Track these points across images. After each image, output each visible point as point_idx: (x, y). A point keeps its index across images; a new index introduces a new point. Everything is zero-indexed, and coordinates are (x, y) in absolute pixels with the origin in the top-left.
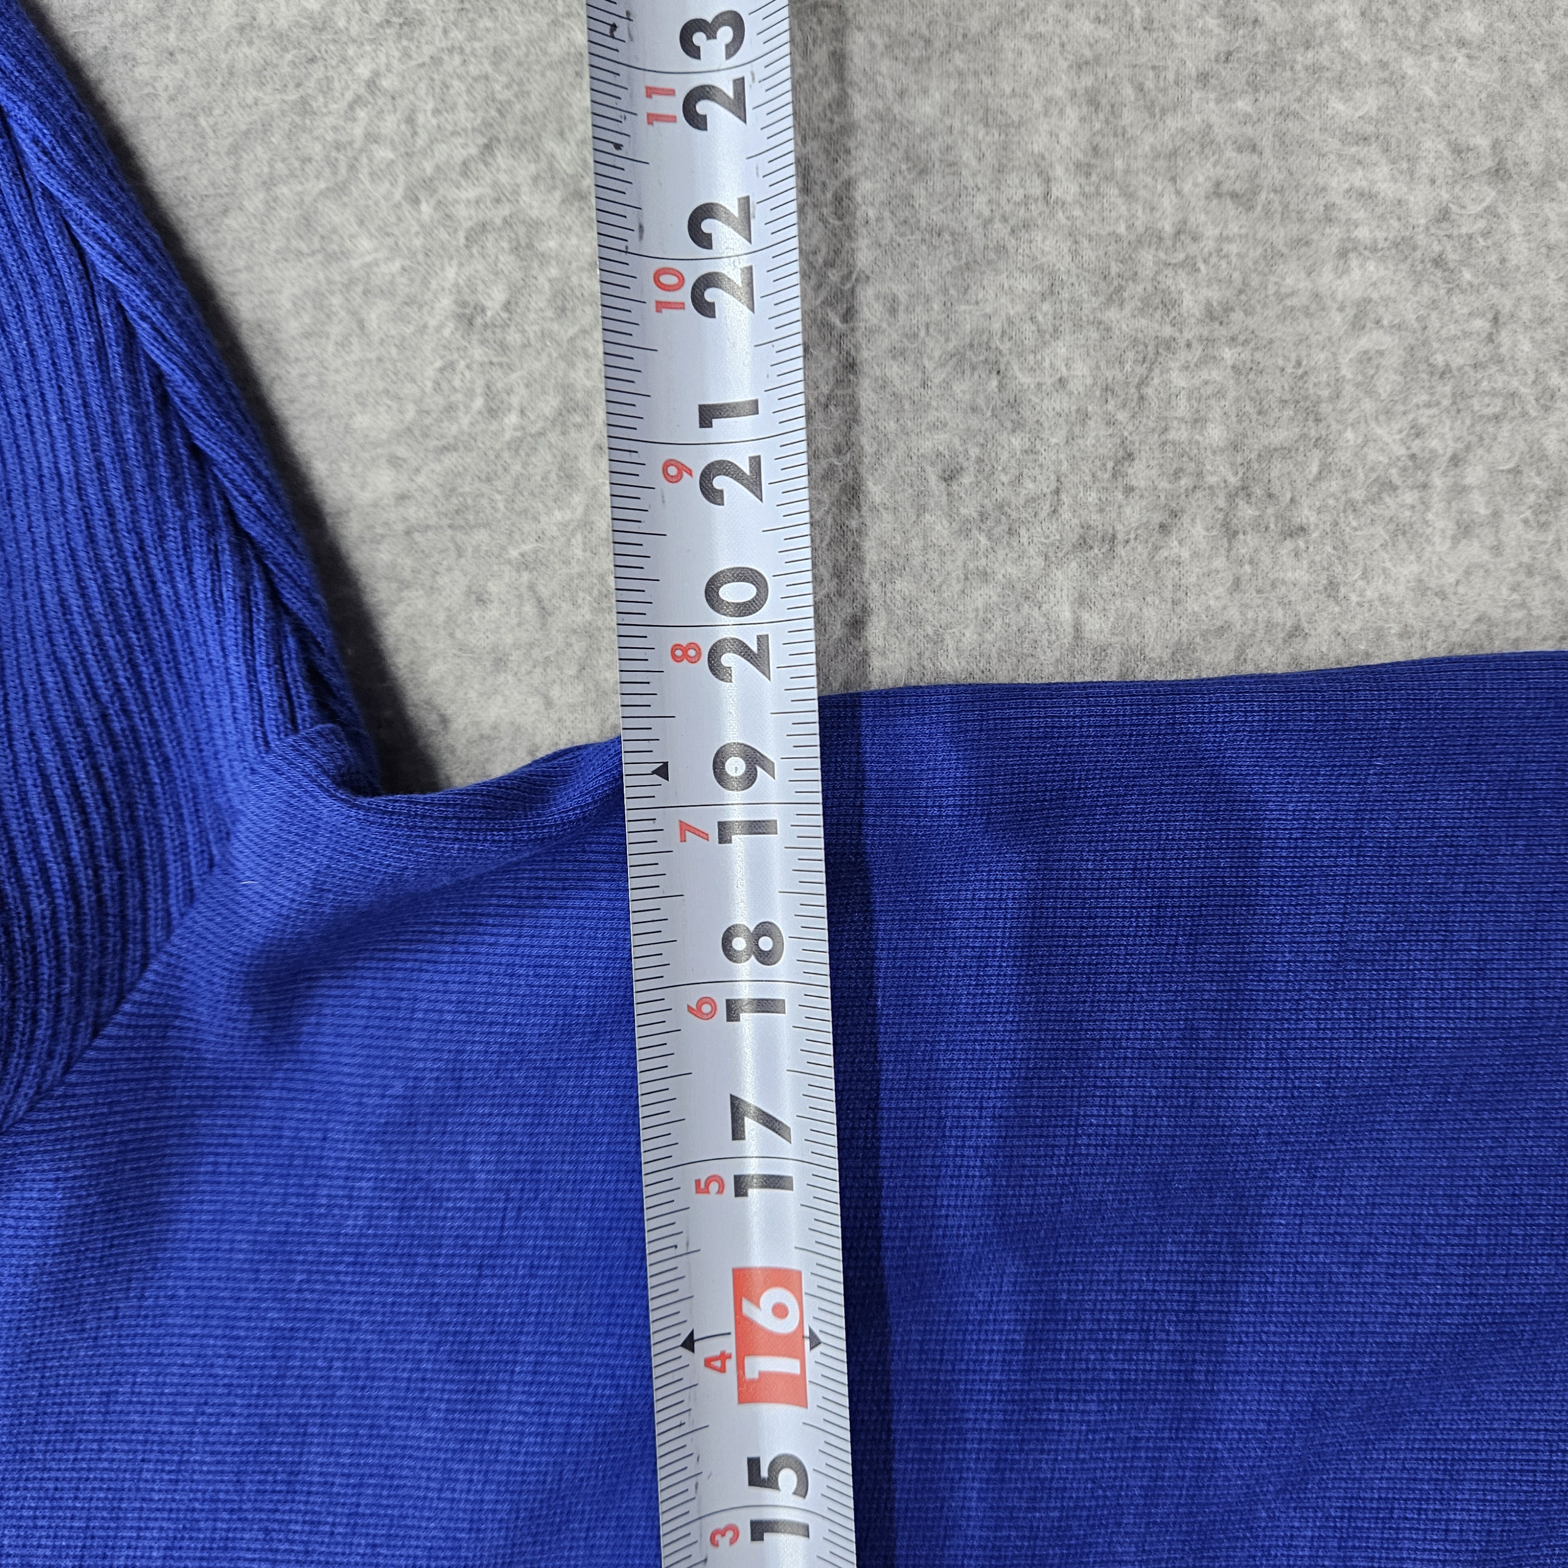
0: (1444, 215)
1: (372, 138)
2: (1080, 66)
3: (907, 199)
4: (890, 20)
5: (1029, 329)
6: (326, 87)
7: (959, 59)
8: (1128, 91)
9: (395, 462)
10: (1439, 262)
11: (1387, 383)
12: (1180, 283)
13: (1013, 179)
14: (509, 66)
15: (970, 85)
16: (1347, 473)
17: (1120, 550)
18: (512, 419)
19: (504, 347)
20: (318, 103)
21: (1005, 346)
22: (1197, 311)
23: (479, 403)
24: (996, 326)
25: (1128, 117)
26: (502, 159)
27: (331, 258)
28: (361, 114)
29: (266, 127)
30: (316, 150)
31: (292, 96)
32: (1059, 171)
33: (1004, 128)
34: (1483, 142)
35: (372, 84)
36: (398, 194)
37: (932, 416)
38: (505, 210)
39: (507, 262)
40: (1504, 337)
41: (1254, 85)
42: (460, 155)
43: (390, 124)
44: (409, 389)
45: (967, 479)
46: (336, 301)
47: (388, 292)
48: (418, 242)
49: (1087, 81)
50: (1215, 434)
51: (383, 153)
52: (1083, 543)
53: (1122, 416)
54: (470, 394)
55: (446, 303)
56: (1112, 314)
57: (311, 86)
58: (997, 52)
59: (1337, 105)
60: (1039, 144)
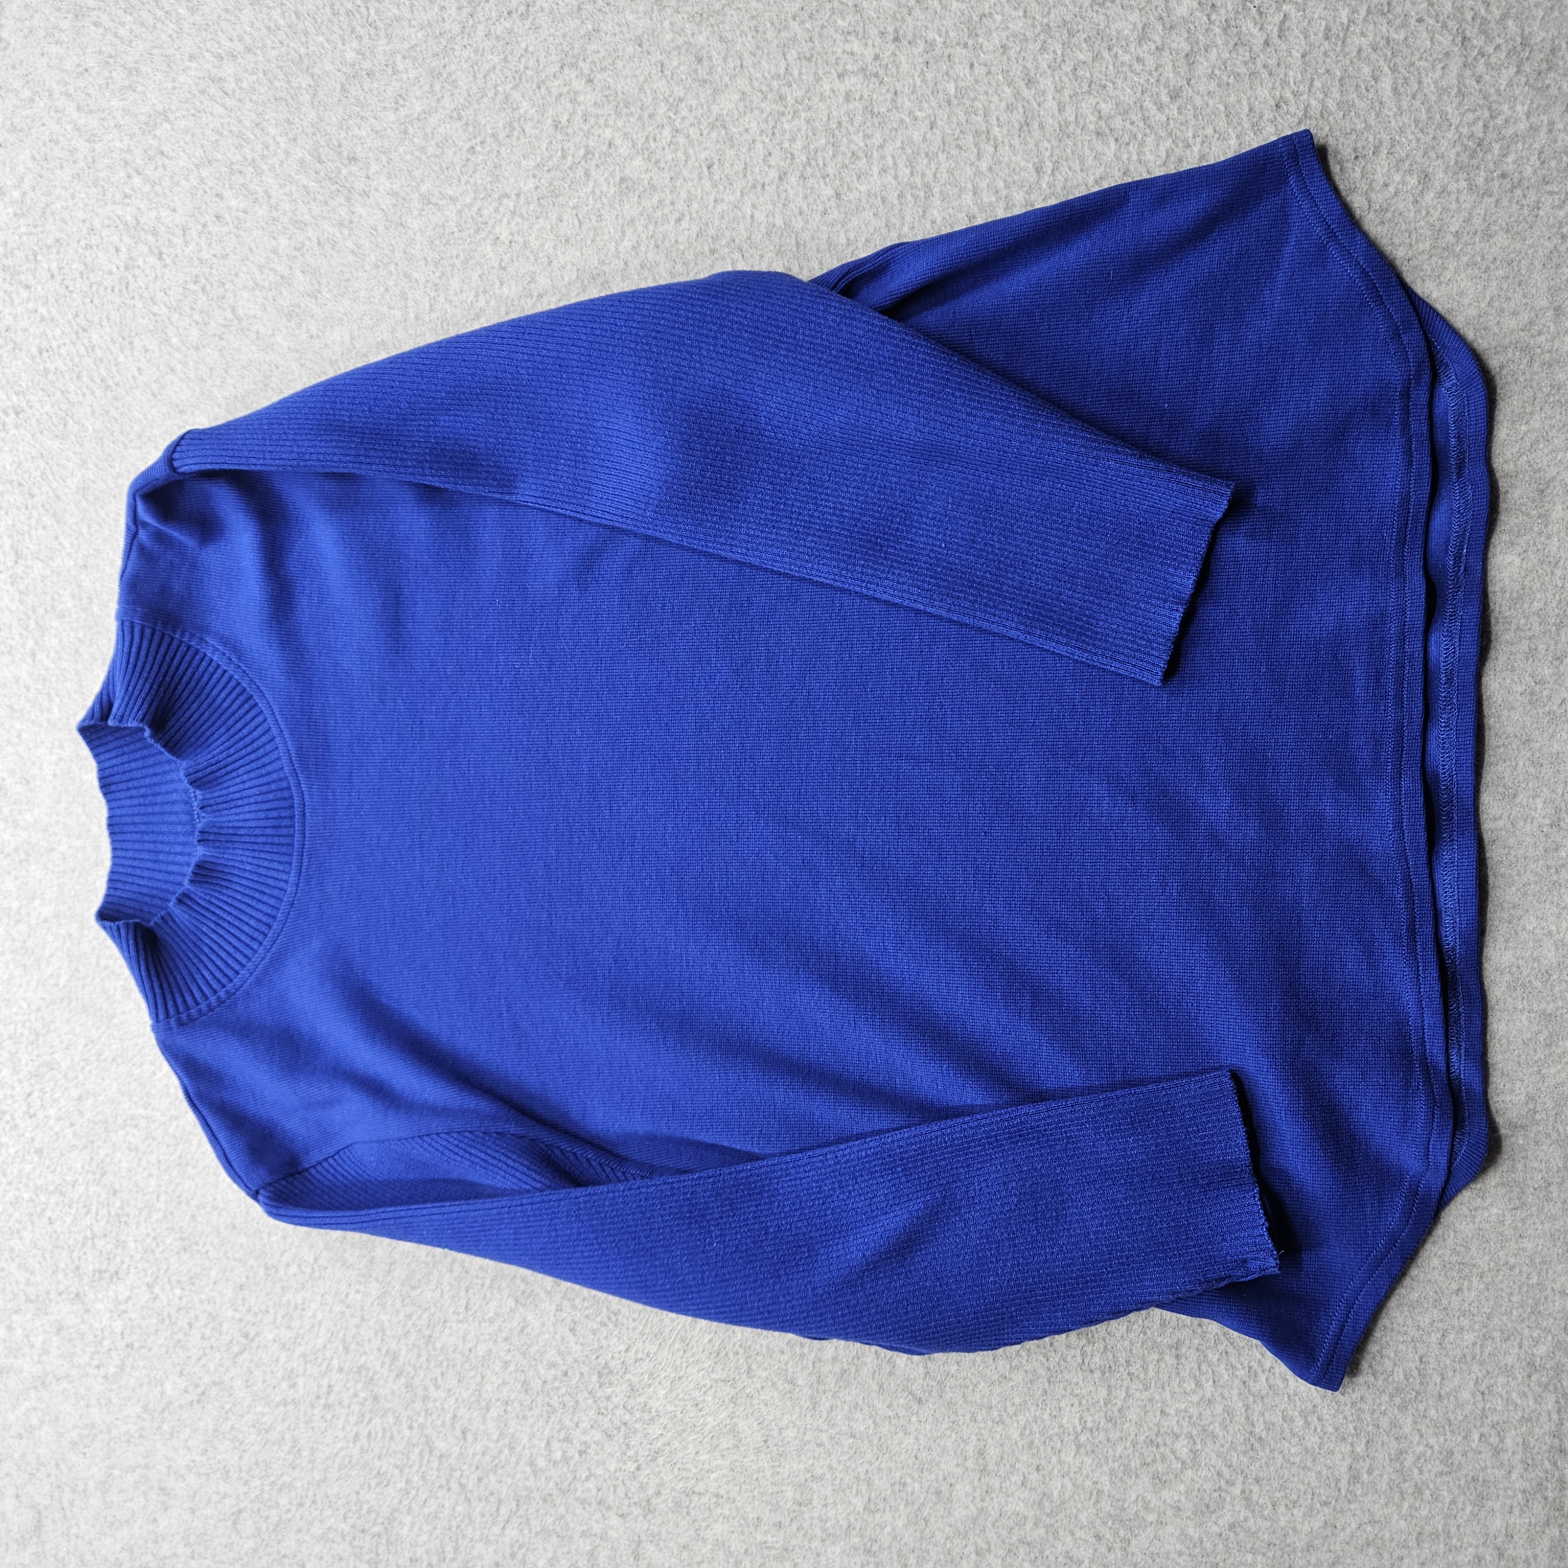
0: (877, 57)
1: (526, 68)
2: (752, 18)
3: (696, 71)
4: (689, 9)
5: (736, 112)
6: (512, 53)
7: (712, 21)
8: (768, 25)
9: (534, 176)
10: (876, 75)
11: (858, 119)
12: (785, 90)
13: (730, 60)
14: (568, 39)
15: (716, 29)
16: (844, 154)
17: (767, 188)
18: (570, 158)
19: (567, 135)
20: (510, 58)
21: (727, 119)
22: (793, 102)
23: (559, 154)
24: (725, 113)
25: (769, 34)
26: (566, 70)
27: (514, 110)
28: (523, 60)
29: (494, 68)
30: (509, 74)
31: (502, 56)
32: (745, 56)
33: (727, 43)
34: (890, 29)
35: (526, 50)
36: (534, 86)
37: (703, 146)
38: (567, 88)
39: (569, 106)
40: (899, 100)
41: (811, 16)
42: (553, 70)
43: (532, 63)
44: (538, 151)
45: (715, 167)
46: (516, 124)
47: (531, 120)
48: (541, 102)
49: (755, 23)
50: (799, 143)
51: (529, 73)
52: (754, 186)
53: (767, 140)
54: (557, 151)
55: (550, 121)
56: (763, 105)
57: (507, 53)
58: (725, 15)
59: (840, 22)
60: (739, 47)
